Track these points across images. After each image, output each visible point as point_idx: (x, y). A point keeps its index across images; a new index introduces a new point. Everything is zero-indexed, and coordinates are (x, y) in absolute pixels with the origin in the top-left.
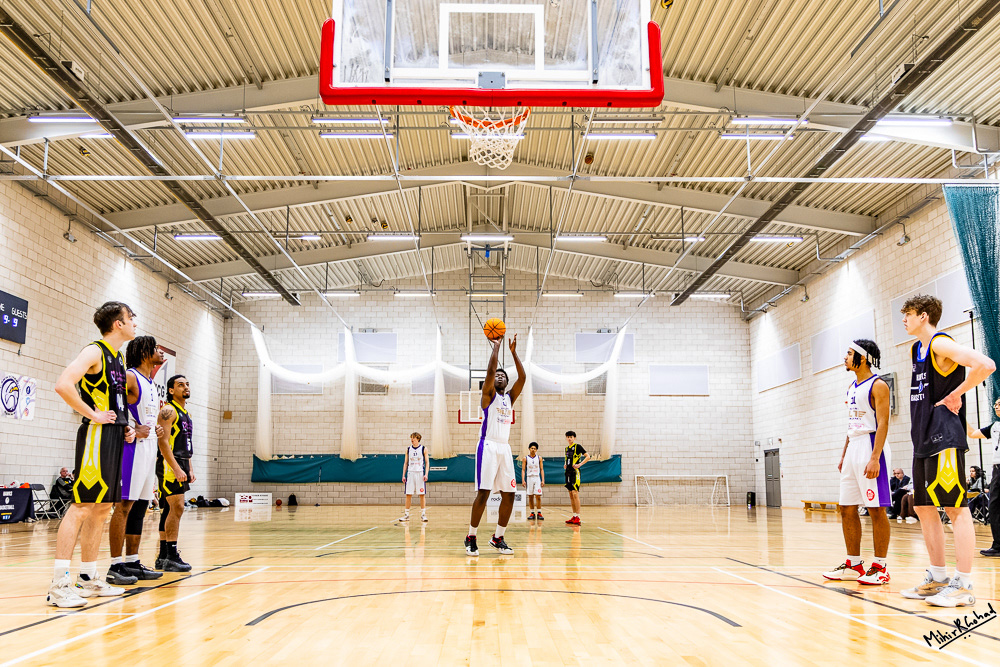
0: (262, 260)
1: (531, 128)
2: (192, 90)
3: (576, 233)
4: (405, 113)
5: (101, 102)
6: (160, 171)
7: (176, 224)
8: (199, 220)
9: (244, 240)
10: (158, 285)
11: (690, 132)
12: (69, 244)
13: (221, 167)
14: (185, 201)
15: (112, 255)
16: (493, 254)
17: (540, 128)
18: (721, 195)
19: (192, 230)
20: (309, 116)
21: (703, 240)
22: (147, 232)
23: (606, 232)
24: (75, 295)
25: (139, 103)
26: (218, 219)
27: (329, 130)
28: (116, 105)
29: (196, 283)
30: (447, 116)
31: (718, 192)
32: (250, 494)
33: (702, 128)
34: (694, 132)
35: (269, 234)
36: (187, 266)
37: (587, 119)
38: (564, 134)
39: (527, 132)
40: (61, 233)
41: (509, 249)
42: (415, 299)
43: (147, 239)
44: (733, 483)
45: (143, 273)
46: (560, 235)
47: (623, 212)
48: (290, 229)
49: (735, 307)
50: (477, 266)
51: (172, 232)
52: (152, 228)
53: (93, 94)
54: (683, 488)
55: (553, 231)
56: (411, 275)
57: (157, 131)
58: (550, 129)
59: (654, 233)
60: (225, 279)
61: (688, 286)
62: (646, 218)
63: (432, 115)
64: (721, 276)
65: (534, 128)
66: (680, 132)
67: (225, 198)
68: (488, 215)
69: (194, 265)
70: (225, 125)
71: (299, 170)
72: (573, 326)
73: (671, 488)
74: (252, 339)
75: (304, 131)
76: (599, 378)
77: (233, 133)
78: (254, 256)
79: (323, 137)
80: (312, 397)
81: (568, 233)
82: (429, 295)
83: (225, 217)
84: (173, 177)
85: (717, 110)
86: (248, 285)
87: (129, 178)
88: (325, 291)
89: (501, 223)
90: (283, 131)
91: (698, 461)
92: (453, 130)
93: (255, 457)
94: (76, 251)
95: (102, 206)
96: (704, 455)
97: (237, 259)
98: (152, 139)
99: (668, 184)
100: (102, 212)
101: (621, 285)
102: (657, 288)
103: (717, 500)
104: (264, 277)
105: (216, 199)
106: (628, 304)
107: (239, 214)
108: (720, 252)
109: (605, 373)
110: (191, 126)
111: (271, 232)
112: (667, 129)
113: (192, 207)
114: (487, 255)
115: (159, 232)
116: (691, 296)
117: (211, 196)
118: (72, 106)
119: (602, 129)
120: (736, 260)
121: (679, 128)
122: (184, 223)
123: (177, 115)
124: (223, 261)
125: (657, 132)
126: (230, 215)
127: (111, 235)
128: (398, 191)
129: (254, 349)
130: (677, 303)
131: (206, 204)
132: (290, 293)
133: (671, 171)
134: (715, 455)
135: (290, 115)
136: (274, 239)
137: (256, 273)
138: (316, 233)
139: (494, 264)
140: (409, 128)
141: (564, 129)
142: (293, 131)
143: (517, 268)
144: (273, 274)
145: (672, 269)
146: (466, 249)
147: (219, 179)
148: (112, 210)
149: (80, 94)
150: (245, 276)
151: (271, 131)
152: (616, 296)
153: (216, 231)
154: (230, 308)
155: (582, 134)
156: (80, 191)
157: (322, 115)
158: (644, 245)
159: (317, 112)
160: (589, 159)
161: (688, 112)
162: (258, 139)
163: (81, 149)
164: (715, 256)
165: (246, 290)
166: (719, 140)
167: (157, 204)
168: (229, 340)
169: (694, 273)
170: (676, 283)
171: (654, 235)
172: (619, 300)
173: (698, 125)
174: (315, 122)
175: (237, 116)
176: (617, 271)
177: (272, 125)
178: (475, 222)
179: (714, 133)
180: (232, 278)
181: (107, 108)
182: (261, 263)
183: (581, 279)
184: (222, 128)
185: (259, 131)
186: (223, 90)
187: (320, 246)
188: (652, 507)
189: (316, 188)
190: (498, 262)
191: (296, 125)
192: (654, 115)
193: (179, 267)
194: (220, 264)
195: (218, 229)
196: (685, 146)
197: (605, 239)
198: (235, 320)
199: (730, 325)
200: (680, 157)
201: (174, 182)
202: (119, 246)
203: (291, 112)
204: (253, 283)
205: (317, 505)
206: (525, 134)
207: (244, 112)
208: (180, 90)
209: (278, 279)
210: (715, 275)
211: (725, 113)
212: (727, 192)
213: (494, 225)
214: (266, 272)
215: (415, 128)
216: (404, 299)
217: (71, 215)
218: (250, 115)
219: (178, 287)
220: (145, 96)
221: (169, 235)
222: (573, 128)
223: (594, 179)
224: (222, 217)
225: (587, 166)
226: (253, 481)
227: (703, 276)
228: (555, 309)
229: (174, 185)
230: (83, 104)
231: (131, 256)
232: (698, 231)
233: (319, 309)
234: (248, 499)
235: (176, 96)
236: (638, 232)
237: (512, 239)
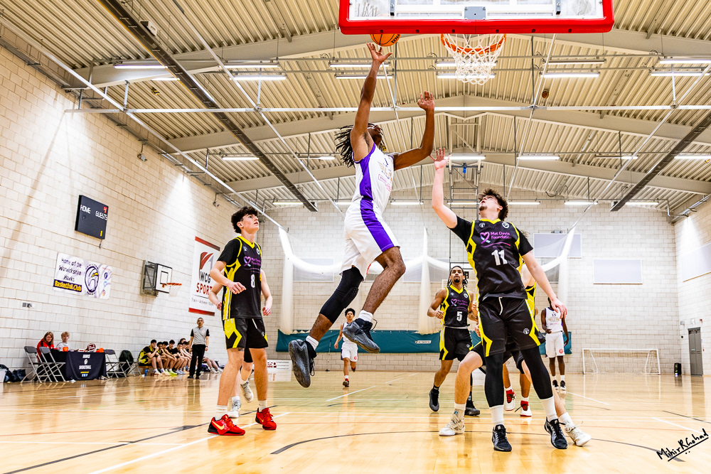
0: (289, 176)
1: (499, 70)
2: (238, 43)
3: (535, 153)
4: (401, 58)
5: (169, 53)
6: (213, 105)
7: (223, 147)
8: (241, 144)
9: (275, 160)
10: (208, 195)
11: (626, 71)
12: (140, 163)
13: (259, 103)
14: (230, 129)
15: (174, 171)
16: (469, 170)
17: (507, 70)
18: (651, 122)
19: (235, 152)
20: (327, 62)
21: (637, 158)
22: (200, 154)
23: (559, 152)
24: (144, 202)
25: (199, 53)
26: (256, 143)
27: (343, 73)
28: (180, 55)
29: (238, 194)
30: (434, 61)
31: (649, 119)
32: (275, 361)
33: (635, 67)
34: (630, 71)
35: (295, 155)
36: (231, 180)
37: (544, 61)
38: (525, 74)
39: (497, 72)
40: (136, 154)
41: (482, 167)
42: (407, 207)
43: (201, 160)
44: (663, 356)
45: (197, 186)
46: (522, 155)
47: (573, 135)
48: (311, 151)
49: (663, 212)
50: (456, 181)
51: (220, 154)
52: (205, 150)
53: (164, 47)
54: (621, 359)
55: (516, 153)
56: (404, 188)
57: (211, 75)
58: (515, 70)
59: (597, 152)
60: (260, 190)
61: (624, 196)
62: (591, 140)
63: (422, 60)
64: (652, 187)
65: (502, 70)
66: (618, 71)
67: (261, 127)
68: (465, 139)
69: (236, 180)
70: (262, 70)
71: (318, 105)
72: (532, 228)
73: (611, 359)
74: (279, 238)
75: (323, 74)
76: (553, 269)
77: (268, 76)
78: (283, 173)
79: (338, 78)
80: (324, 284)
81: (529, 153)
82: (418, 203)
83: (261, 142)
84: (221, 110)
85: (648, 53)
86: (277, 195)
87: (187, 110)
88: (337, 200)
89: (475, 146)
90: (307, 74)
91: (633, 337)
92: (438, 72)
93: (279, 331)
94: (146, 168)
95: (166, 134)
96: (638, 332)
97: (269, 175)
98: (207, 81)
99: (608, 112)
100: (167, 138)
101: (570, 195)
102: (599, 197)
103: (650, 370)
104: (290, 189)
105: (254, 128)
106: (576, 210)
107: (271, 140)
108: (650, 168)
109: (558, 266)
110: (236, 70)
111: (296, 153)
112: (608, 68)
113: (235, 134)
114: (464, 172)
115: (210, 154)
116: (627, 204)
117: (250, 125)
118: (147, 56)
119: (555, 69)
120: (663, 174)
121: (617, 68)
122: (229, 146)
123: (226, 63)
124: (258, 176)
125: (600, 71)
126: (264, 141)
127: (174, 156)
128: (395, 121)
129: (281, 246)
130: (616, 209)
131: (247, 131)
132: (310, 202)
133: (611, 103)
134: (647, 332)
135: (313, 62)
136: (299, 159)
137: (284, 186)
138: (330, 154)
139: (468, 179)
140: (404, 70)
141: (525, 69)
142: (314, 74)
143: (487, 182)
144: (297, 187)
145: (612, 181)
146: (448, 167)
147: (257, 111)
148: (175, 137)
149: (154, 46)
150: (275, 188)
151: (297, 74)
152: (567, 203)
153: (253, 152)
154: (263, 213)
155: (541, 73)
156: (151, 122)
157: (337, 61)
158: (589, 163)
159: (334, 58)
160: (545, 94)
161: (624, 55)
162: (287, 80)
163: (153, 89)
164: (646, 171)
165: (275, 199)
166: (649, 77)
167: (209, 132)
168: (261, 239)
169: (629, 185)
170: (615, 194)
171: (597, 154)
172: (568, 207)
173: (632, 66)
174: (332, 66)
175: (272, 63)
176: (567, 184)
177: (298, 70)
178: (455, 146)
179: (646, 71)
180: (265, 190)
181: (174, 57)
182: (288, 178)
183: (538, 191)
184: (260, 72)
185: (288, 74)
186: (261, 43)
187: (333, 165)
188: (596, 374)
189: (332, 119)
190: (473, 178)
191: (316, 70)
192: (598, 58)
193: (224, 181)
194: (256, 179)
195: (256, 151)
196: (621, 83)
197: (558, 158)
198: (266, 223)
199: (658, 228)
200: (617, 92)
201: (222, 114)
202: (179, 164)
203: (313, 59)
204: (282, 195)
205: (327, 371)
206: (495, 74)
207: (277, 59)
208: (229, 44)
209: (300, 190)
210: (646, 186)
211: (655, 55)
212: (655, 119)
213: (470, 147)
214: (291, 185)
215: (408, 70)
216: (398, 207)
217: (144, 141)
218: (281, 62)
219: (223, 197)
220: (202, 48)
221: (218, 156)
222: (533, 69)
223: (549, 108)
224: (258, 141)
225: (543, 99)
226: (277, 351)
227: (637, 187)
228: (518, 215)
229: (222, 116)
230: (155, 54)
231: (188, 172)
232: (633, 151)
233: (332, 214)
234: (273, 365)
235: (226, 48)
236: (584, 152)
237: (484, 158)
